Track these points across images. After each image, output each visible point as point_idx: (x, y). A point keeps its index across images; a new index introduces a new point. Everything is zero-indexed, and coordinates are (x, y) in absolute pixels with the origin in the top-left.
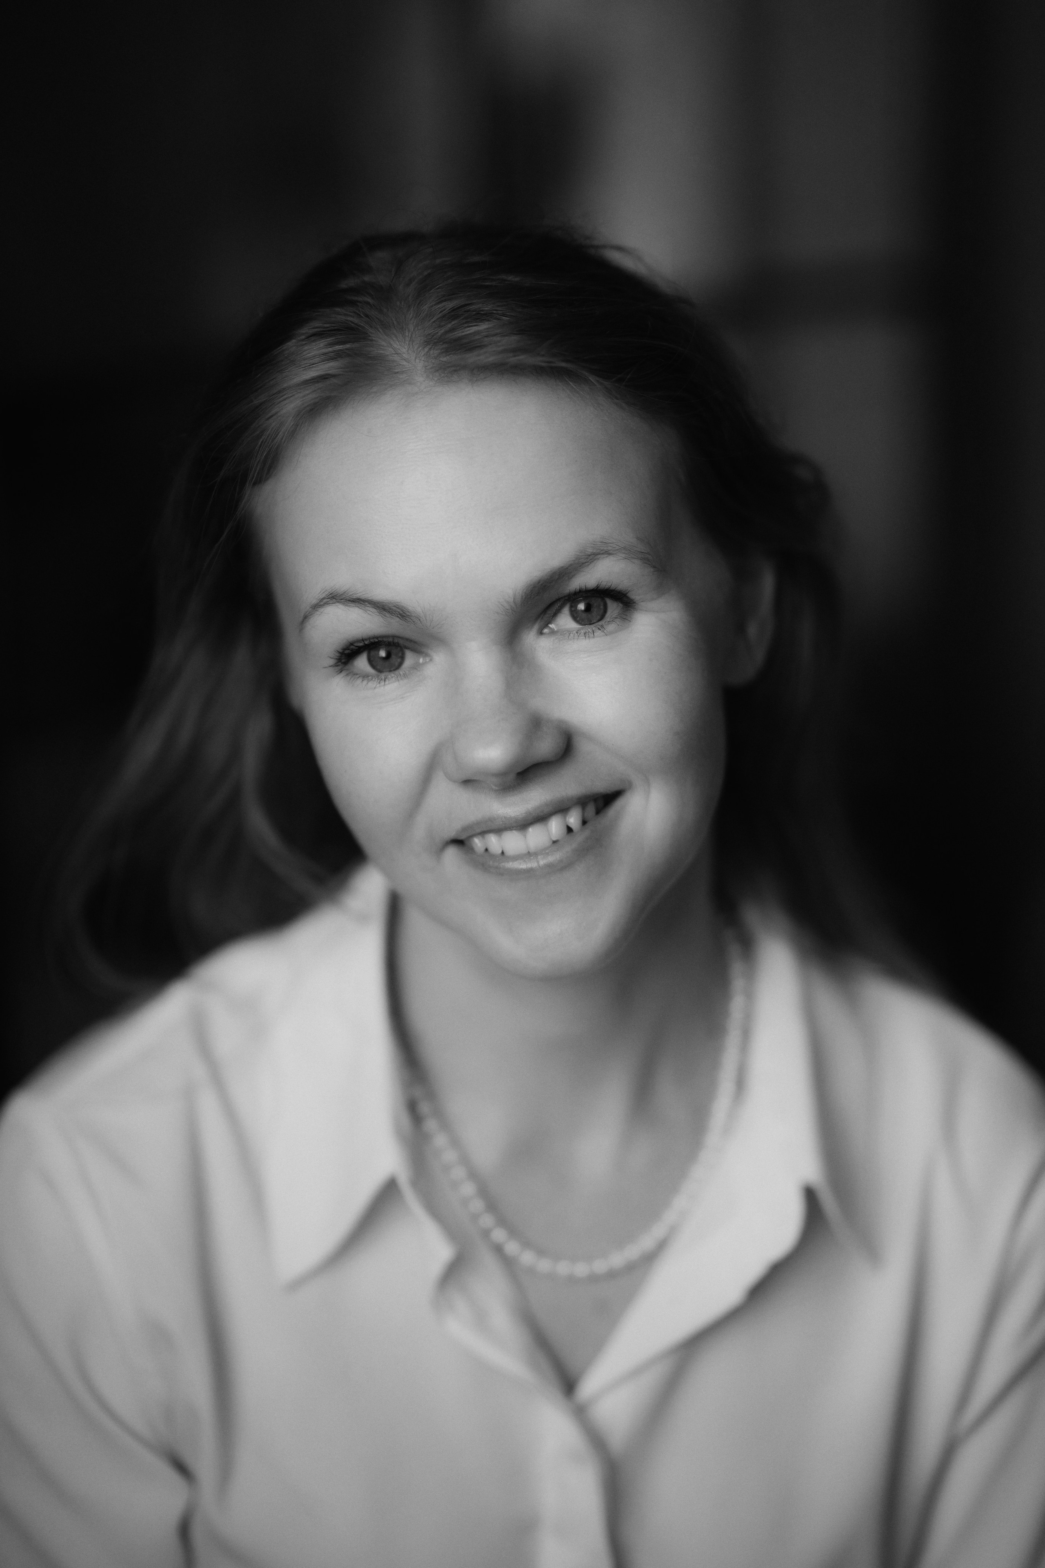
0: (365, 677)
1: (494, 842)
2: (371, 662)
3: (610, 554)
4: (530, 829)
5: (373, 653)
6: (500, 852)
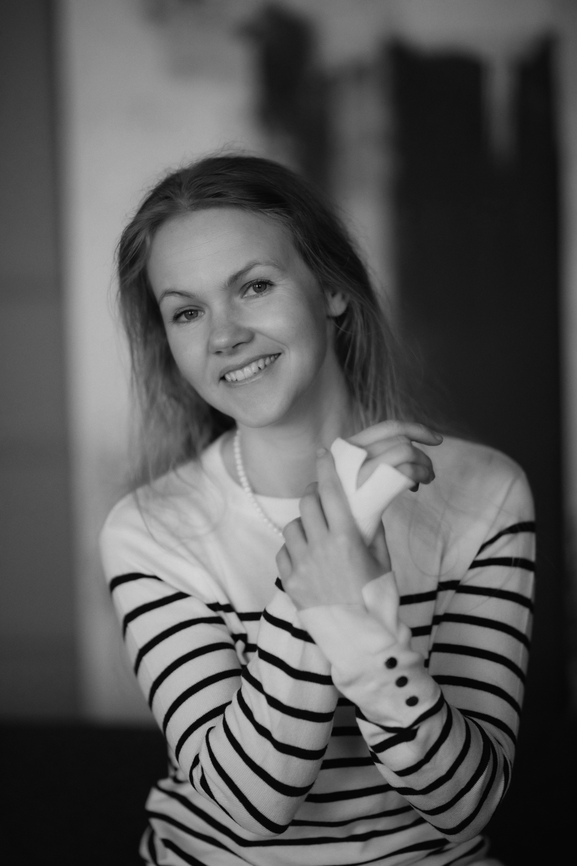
0: (184, 322)
1: (233, 376)
2: (187, 317)
4: (245, 369)
5: (187, 314)
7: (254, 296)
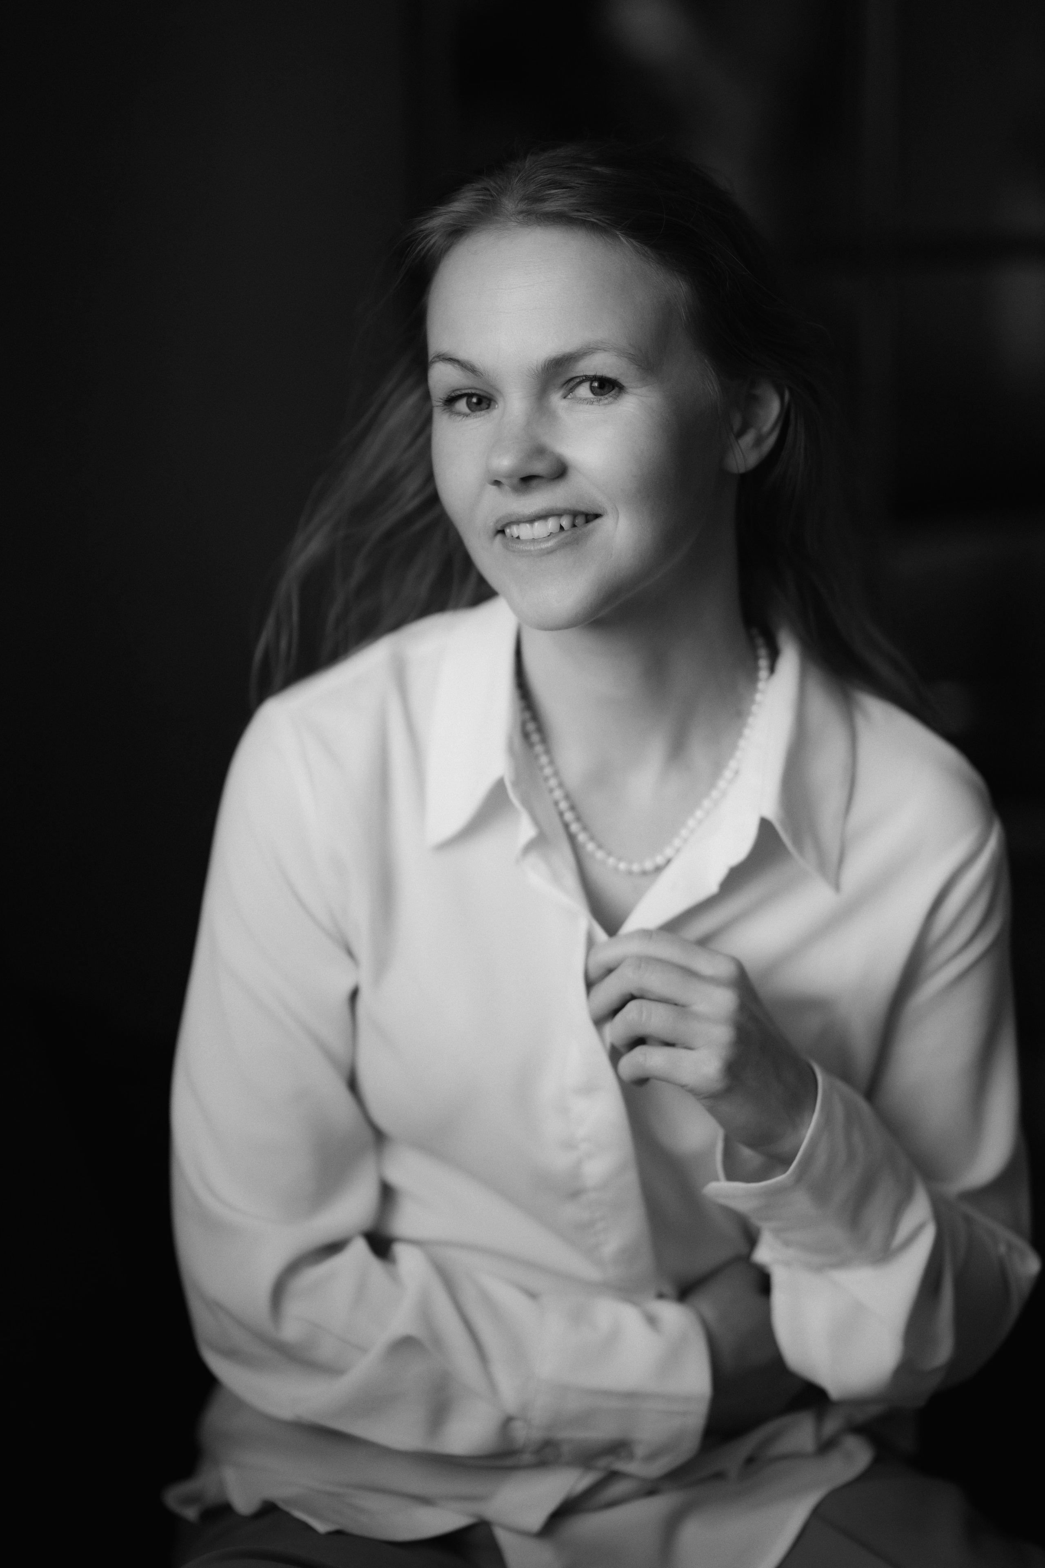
0: (459, 414)
1: (514, 531)
2: (469, 404)
3: (605, 351)
4: (536, 524)
5: (469, 400)
6: (517, 536)
7: (586, 399)
